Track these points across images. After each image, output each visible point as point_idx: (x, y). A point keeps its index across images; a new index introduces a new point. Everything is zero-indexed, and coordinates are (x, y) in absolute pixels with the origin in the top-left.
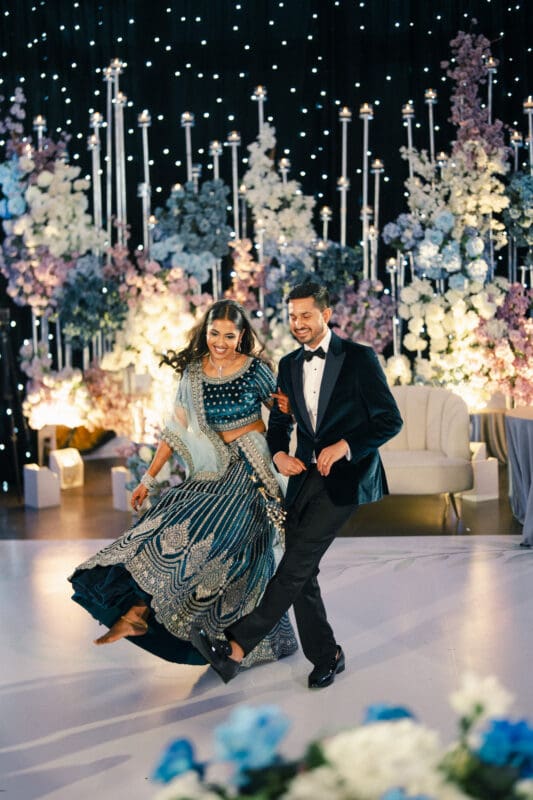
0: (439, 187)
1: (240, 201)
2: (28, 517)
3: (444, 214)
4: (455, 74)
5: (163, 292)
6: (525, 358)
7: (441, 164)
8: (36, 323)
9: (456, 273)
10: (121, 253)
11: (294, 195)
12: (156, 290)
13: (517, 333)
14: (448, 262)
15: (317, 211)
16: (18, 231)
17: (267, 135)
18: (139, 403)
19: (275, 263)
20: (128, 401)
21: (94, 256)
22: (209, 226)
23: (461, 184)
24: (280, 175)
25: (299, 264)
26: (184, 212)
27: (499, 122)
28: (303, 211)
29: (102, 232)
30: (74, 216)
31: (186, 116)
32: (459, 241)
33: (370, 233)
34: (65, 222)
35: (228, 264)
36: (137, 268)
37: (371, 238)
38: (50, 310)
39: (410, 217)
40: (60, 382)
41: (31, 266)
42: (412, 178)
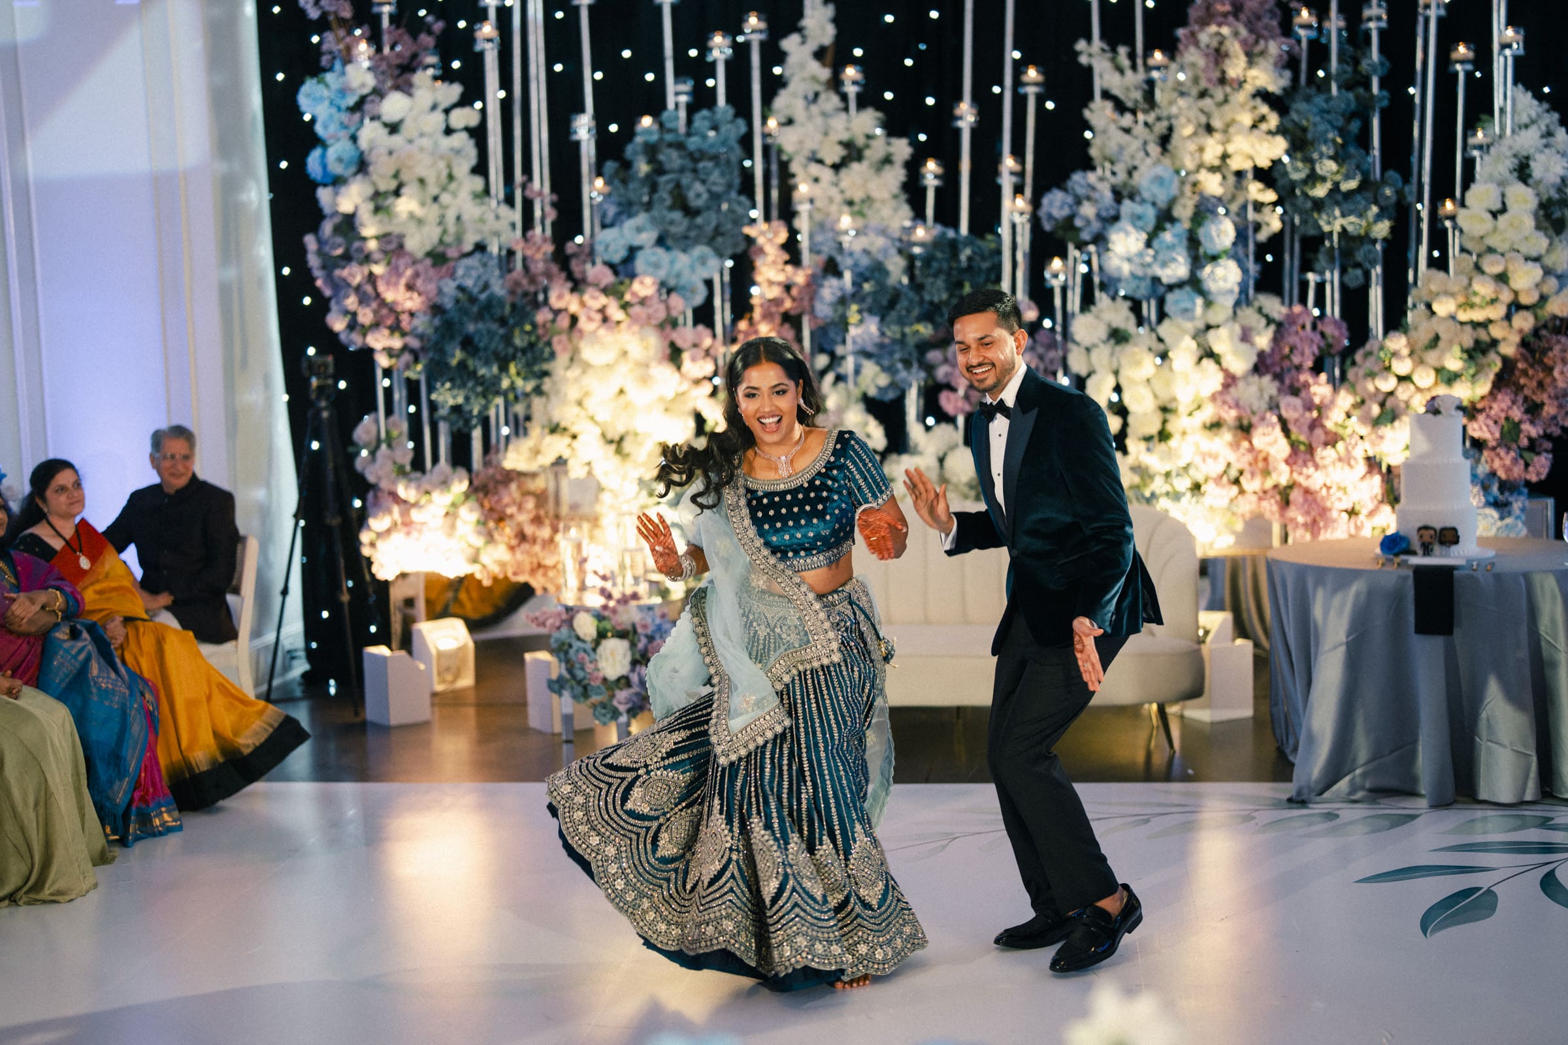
0: (1151, 118)
1: (766, 149)
2: (372, 740)
3: (1158, 170)
5: (619, 322)
6: (1311, 450)
7: (1155, 74)
8: (383, 383)
9: (1180, 285)
10: (539, 249)
11: (869, 137)
12: (605, 320)
13: (1296, 402)
14: (1164, 264)
15: (913, 167)
16: (346, 206)
17: (818, 20)
18: (573, 532)
19: (832, 268)
20: (555, 530)
21: (491, 256)
22: (705, 196)
23: (1193, 113)
24: (844, 97)
25: (877, 270)
26: (659, 169)
28: (887, 167)
29: (504, 210)
30: (451, 177)
32: (1187, 225)
33: (1014, 209)
34: (433, 190)
36: (570, 277)
37: (1018, 219)
38: (407, 357)
39: (1092, 177)
40: (428, 492)
41: (371, 274)
42: (1098, 102)
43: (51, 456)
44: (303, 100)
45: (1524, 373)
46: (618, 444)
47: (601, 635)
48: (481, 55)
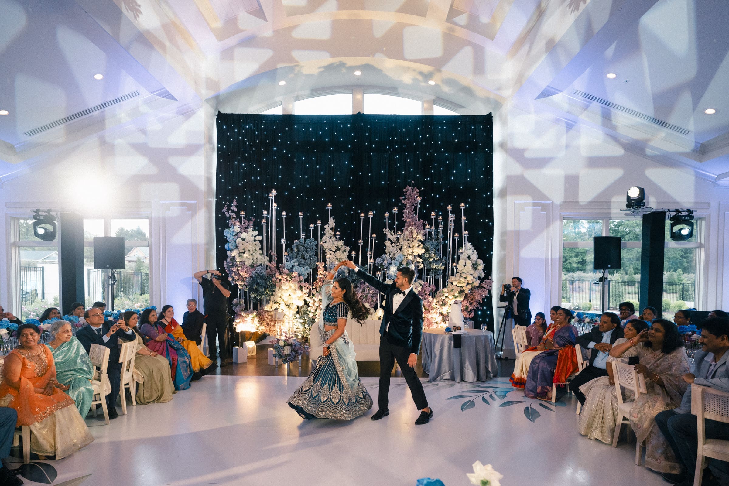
0: (398, 244)
1: (320, 248)
2: (234, 366)
3: (400, 254)
4: (405, 202)
5: (289, 281)
7: (399, 236)
8: (239, 292)
10: (273, 266)
11: (341, 246)
12: (287, 280)
13: (426, 301)
15: (350, 252)
16: (233, 255)
17: (332, 222)
18: (279, 324)
20: (275, 323)
21: (263, 267)
22: (308, 256)
23: (407, 244)
24: (336, 238)
25: (343, 273)
26: (299, 250)
27: (422, 221)
28: (345, 252)
29: (266, 257)
30: (255, 250)
31: (301, 214)
33: (370, 261)
34: (252, 253)
35: (315, 271)
36: (280, 272)
37: (371, 263)
38: (245, 287)
39: (386, 255)
40: (248, 315)
41: (238, 269)
42: (387, 241)
43: (167, 304)
44: (224, 232)
45: (469, 296)
46: (288, 306)
47: (285, 345)
48: (263, 225)
